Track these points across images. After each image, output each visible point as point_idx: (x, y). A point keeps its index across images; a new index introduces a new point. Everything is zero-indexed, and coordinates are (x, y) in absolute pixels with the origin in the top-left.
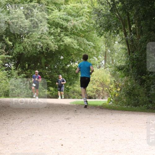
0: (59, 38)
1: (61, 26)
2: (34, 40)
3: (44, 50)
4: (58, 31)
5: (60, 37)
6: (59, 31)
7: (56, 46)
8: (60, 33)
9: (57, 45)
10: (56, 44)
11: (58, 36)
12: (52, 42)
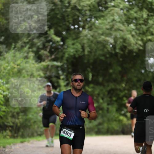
0: (144, 28)
1: (150, 6)
2: (100, 32)
3: (117, 51)
4: (143, 15)
5: (148, 27)
6: (145, 16)
7: (140, 43)
8: (148, 19)
9: (142, 40)
10: (140, 38)
11: (143, 24)
12: (133, 36)
